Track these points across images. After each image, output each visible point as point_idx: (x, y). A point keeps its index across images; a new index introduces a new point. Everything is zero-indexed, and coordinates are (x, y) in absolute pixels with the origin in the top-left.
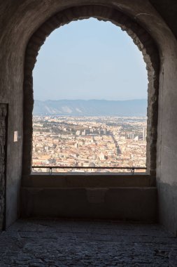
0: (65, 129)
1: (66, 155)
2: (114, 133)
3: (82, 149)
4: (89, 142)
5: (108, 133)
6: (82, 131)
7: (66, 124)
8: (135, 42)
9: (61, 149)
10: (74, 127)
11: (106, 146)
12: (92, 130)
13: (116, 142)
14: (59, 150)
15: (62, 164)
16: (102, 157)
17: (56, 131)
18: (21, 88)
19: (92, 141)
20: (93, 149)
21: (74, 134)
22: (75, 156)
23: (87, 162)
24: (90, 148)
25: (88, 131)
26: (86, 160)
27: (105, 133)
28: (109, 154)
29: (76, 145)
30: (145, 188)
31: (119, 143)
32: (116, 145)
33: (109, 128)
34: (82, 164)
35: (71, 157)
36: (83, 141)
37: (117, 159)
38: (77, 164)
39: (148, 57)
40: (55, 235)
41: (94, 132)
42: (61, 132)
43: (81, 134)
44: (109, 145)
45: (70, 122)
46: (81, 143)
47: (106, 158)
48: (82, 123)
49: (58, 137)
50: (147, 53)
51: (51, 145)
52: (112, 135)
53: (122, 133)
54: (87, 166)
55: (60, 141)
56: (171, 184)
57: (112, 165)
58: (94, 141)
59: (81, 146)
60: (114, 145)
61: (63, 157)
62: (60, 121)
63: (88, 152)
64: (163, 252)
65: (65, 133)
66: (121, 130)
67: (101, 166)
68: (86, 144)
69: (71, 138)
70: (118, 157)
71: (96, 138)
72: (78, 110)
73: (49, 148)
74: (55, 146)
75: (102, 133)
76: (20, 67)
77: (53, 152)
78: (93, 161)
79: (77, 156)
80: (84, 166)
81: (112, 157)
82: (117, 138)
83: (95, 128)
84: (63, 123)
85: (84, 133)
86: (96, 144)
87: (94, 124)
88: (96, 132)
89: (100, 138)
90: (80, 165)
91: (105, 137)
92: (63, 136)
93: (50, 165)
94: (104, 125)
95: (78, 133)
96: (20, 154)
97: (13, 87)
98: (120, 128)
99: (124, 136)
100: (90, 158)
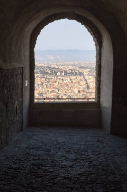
0: (49, 72)
1: (50, 90)
2: (85, 74)
3: (61, 86)
4: (67, 80)
5: (80, 74)
6: (61, 72)
7: (50, 67)
8: (88, 30)
9: (47, 85)
10: (56, 70)
11: (79, 83)
12: (69, 72)
13: (86, 80)
14: (45, 86)
15: (47, 96)
16: (76, 91)
17: (43, 73)
18: (29, 58)
19: (69, 79)
20: (70, 86)
21: (56, 75)
22: (57, 90)
23: (66, 95)
24: (67, 85)
25: (66, 73)
26: (65, 93)
27: (78, 73)
28: (81, 89)
29: (57, 83)
30: (95, 109)
31: (88, 81)
32: (86, 82)
33: (81, 70)
34: (62, 96)
35: (54, 92)
36: (63, 80)
37: (87, 93)
38: (58, 96)
39: (95, 39)
40: (48, 133)
41: (70, 73)
42: (46, 73)
43: (61, 75)
44: (81, 82)
45: (53, 66)
46: (61, 81)
47: (79, 91)
48: (61, 67)
49: (44, 77)
50: (95, 37)
51: (40, 83)
52: (83, 75)
53: (91, 74)
54: (66, 98)
55: (46, 80)
56: (107, 107)
57: (83, 97)
58: (70, 79)
59: (61, 84)
60: (85, 83)
61: (48, 91)
62: (46, 66)
63: (66, 87)
64: (102, 141)
65: (49, 74)
66: (90, 71)
67: (76, 97)
68: (65, 82)
69: (53, 78)
70: (87, 91)
71: (72, 77)
72: (58, 57)
73: (38, 85)
74: (42, 83)
75: (76, 74)
76: (28, 47)
77: (41, 88)
78: (69, 94)
79: (59, 90)
80: (64, 98)
81: (83, 91)
82: (87, 77)
83: (71, 70)
84: (48, 67)
85: (63, 74)
86: (72, 82)
87: (70, 67)
88: (72, 73)
89: (74, 77)
90: (60, 97)
91: (78, 76)
92: (48, 77)
93: (39, 98)
94: (77, 68)
95: (59, 74)
96: (29, 92)
97: (25, 58)
98: (89, 70)
99: (91, 75)
100: (68, 92)
